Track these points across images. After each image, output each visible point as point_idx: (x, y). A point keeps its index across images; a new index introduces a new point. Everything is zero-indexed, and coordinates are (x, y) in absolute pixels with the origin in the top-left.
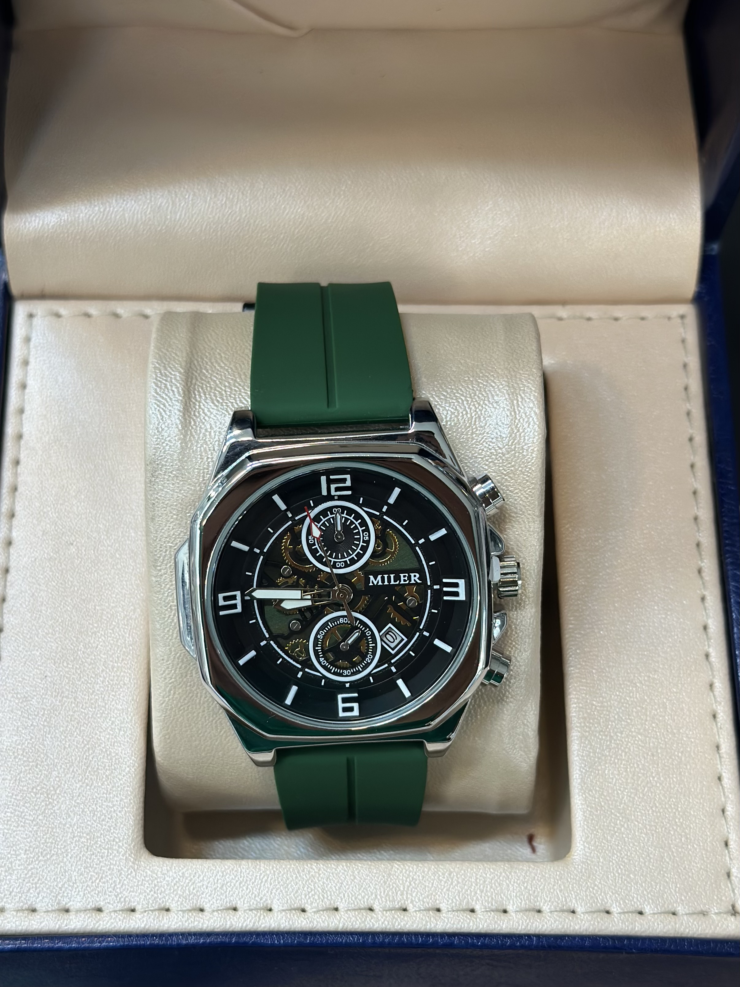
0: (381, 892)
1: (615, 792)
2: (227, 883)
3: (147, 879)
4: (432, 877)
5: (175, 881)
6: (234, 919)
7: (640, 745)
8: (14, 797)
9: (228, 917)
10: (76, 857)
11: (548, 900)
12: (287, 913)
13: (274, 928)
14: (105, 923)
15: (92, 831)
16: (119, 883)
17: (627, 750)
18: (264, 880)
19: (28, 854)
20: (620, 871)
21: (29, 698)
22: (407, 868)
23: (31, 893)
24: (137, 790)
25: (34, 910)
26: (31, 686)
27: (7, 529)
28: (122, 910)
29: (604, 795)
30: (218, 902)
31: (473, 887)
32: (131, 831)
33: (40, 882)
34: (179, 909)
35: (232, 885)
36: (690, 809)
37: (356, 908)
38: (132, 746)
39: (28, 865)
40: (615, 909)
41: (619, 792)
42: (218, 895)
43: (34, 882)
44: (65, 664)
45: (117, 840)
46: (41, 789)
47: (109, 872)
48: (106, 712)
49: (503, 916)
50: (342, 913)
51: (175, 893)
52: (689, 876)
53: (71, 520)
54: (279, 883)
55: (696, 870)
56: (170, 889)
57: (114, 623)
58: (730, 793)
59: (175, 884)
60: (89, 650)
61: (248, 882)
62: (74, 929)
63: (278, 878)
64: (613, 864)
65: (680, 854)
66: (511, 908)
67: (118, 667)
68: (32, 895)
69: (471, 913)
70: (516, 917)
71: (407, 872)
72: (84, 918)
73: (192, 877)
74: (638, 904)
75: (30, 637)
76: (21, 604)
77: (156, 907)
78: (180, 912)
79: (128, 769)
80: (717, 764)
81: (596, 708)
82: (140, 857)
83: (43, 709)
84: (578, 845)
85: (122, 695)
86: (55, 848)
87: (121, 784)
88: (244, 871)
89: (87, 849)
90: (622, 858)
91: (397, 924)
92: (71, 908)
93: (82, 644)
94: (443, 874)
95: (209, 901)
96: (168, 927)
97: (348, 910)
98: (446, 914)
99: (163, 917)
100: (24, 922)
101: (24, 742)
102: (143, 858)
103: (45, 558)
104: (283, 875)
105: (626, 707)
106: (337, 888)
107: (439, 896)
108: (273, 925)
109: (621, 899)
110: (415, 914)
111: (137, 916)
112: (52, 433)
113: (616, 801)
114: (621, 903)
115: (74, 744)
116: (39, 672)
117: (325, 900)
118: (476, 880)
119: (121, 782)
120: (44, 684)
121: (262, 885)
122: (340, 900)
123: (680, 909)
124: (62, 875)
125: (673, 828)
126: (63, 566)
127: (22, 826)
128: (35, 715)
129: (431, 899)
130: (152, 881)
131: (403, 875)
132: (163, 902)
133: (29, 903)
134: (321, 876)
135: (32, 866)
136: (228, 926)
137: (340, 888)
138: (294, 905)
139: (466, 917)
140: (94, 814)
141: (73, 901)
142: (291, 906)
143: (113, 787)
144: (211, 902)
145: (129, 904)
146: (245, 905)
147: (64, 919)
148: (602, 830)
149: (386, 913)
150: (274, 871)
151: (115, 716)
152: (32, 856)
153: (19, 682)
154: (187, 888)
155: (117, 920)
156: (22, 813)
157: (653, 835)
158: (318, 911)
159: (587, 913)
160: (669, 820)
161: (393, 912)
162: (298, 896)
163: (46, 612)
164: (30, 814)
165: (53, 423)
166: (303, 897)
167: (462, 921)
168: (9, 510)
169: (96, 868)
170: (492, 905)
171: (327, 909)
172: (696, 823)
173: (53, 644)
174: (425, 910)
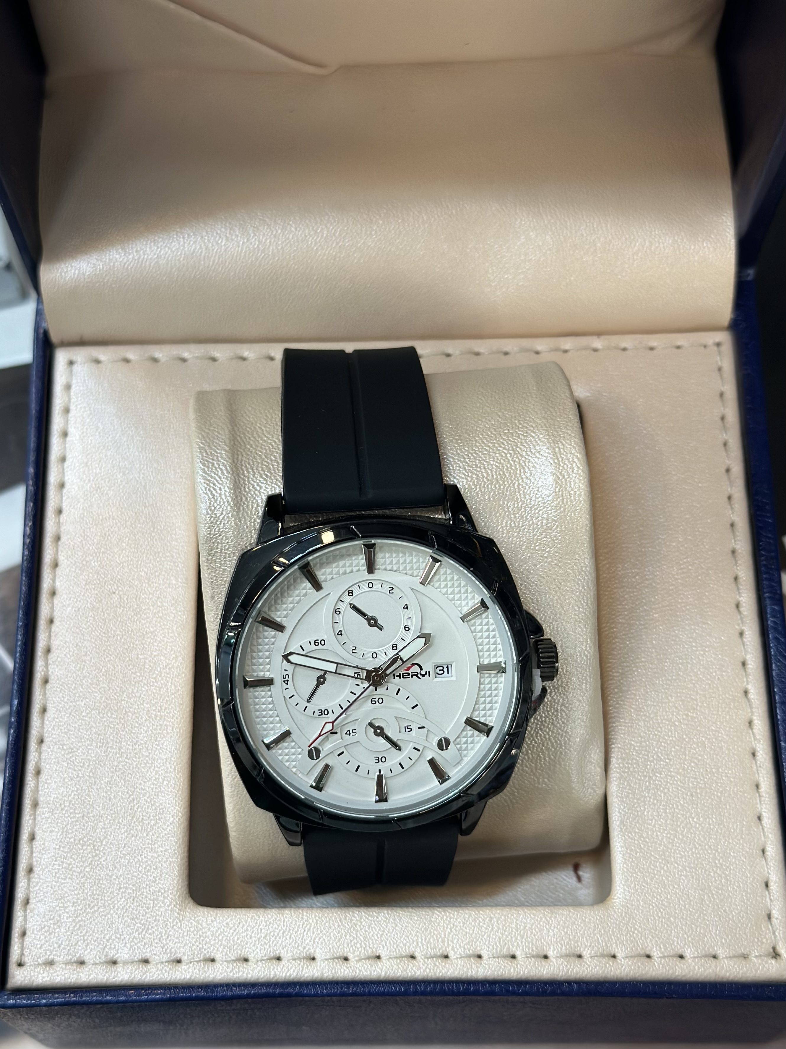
0: (422, 940)
1: (655, 834)
2: (271, 932)
3: (192, 930)
4: (473, 923)
5: (219, 932)
6: (277, 969)
7: (679, 785)
8: (62, 849)
9: (272, 967)
10: (123, 908)
11: (589, 944)
12: (330, 962)
13: (317, 977)
14: (151, 974)
15: (138, 881)
16: (165, 934)
17: (666, 791)
18: (306, 929)
19: (75, 906)
20: (660, 915)
21: (75, 749)
22: (448, 914)
23: (80, 946)
24: (181, 840)
25: (82, 963)
26: (76, 737)
27: (51, 579)
28: (168, 962)
29: (643, 837)
30: (262, 952)
31: (513, 933)
32: (175, 882)
33: (87, 934)
34: (224, 959)
35: (276, 934)
36: (730, 850)
37: (398, 956)
38: (176, 796)
39: (77, 917)
40: (655, 954)
41: (659, 833)
42: (261, 945)
43: (82, 934)
44: (109, 715)
45: (163, 891)
46: (87, 841)
47: (155, 923)
48: (150, 762)
49: (544, 962)
50: (384, 961)
51: (220, 943)
52: (730, 919)
53: (113, 569)
54: (321, 932)
55: (737, 912)
56: (215, 940)
57: (156, 672)
58: (771, 833)
59: (219, 935)
60: (132, 700)
61: (291, 931)
62: (122, 981)
63: (320, 927)
64: (653, 907)
65: (720, 895)
66: (552, 954)
67: (162, 716)
68: (80, 948)
69: (511, 959)
70: (557, 963)
71: (448, 919)
72: (132, 970)
73: (236, 927)
74: (679, 947)
75: (75, 687)
76: (65, 655)
77: (202, 958)
78: (225, 963)
79: (172, 819)
80: (757, 804)
81: (634, 749)
82: (185, 908)
83: (89, 759)
84: (618, 888)
85: (165, 744)
86: (101, 900)
87: (165, 834)
88: (287, 920)
89: (133, 900)
90: (662, 901)
91: (438, 971)
92: (119, 960)
93: (125, 693)
94: (483, 920)
95: (253, 951)
96: (214, 978)
97: (390, 958)
98: (487, 961)
99: (208, 968)
100: (73, 974)
101: (70, 793)
102: (188, 908)
103: (88, 607)
104: (325, 924)
105: (665, 747)
106: (379, 936)
107: (480, 942)
108: (316, 975)
109: (662, 942)
110: (456, 961)
111: (183, 967)
112: (93, 481)
113: (656, 843)
114: (662, 946)
115: (119, 795)
116: (84, 723)
117: (368, 948)
118: (516, 926)
119: (166, 832)
120: (89, 735)
121: (305, 933)
122: (382, 948)
123: (720, 952)
124: (109, 927)
125: (713, 870)
126: (106, 615)
127: (69, 878)
128: (80, 766)
129: (472, 945)
130: (197, 932)
131: (444, 922)
132: (208, 952)
133: (78, 955)
134: (363, 924)
135: (80, 918)
136: (272, 976)
137: (381, 936)
138: (336, 954)
139: (507, 963)
140: (140, 865)
141: (121, 953)
142: (333, 955)
143: (158, 837)
144: (255, 952)
145: (174, 955)
146: (288, 955)
147: (112, 972)
148: (642, 873)
149: (428, 960)
150: (317, 920)
151: (159, 766)
152: (79, 908)
153: (66, 733)
154: (231, 938)
155: (164, 971)
156: (69, 865)
157: (693, 878)
158: (360, 960)
159: (627, 957)
160: (709, 862)
161: (434, 959)
162: (340, 945)
163: (90, 662)
164: (77, 866)
165: (94, 471)
166: (346, 945)
167: (503, 967)
168: (53, 560)
169: (142, 920)
170: (533, 950)
171: (369, 958)
172: (736, 864)
173: (97, 695)
174: (466, 957)
